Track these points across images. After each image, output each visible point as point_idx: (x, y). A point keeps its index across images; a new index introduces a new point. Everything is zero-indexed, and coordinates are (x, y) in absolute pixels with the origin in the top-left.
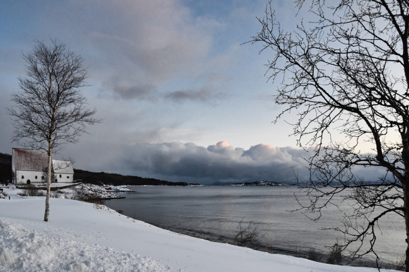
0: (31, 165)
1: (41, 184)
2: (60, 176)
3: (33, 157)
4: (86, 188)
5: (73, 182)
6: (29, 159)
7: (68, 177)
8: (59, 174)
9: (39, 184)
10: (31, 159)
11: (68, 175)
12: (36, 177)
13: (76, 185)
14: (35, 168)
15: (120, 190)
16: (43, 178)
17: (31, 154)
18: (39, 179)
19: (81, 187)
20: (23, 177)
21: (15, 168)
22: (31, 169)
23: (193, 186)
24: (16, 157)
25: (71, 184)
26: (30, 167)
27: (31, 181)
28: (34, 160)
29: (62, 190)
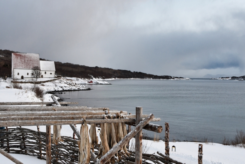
0: (24, 65)
1: (31, 79)
2: (45, 73)
3: (26, 59)
4: (63, 82)
5: (54, 78)
6: (23, 60)
7: (51, 74)
8: (45, 72)
9: (29, 79)
10: (24, 61)
11: (51, 72)
12: (28, 74)
13: (55, 80)
14: (27, 67)
15: (99, 83)
16: (33, 74)
17: (25, 57)
18: (30, 76)
19: (59, 81)
20: (18, 74)
21: (13, 67)
22: (24, 68)
23: (177, 79)
24: (14, 59)
25: (52, 79)
26: (24, 67)
27: (24, 77)
28: (26, 61)
29: (44, 84)
